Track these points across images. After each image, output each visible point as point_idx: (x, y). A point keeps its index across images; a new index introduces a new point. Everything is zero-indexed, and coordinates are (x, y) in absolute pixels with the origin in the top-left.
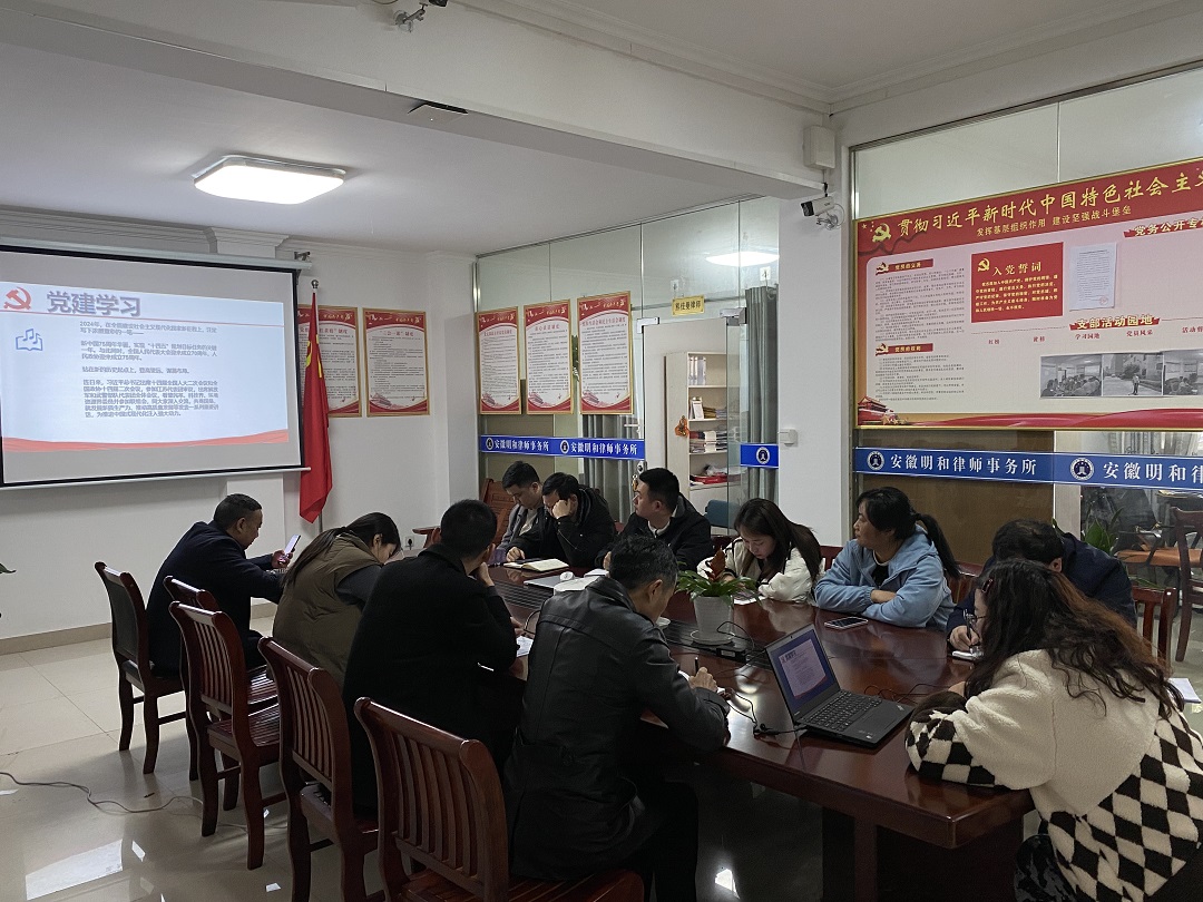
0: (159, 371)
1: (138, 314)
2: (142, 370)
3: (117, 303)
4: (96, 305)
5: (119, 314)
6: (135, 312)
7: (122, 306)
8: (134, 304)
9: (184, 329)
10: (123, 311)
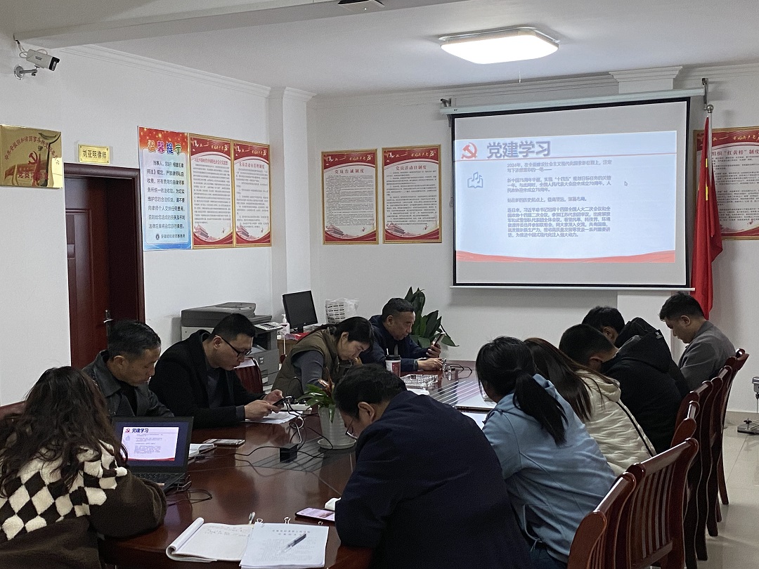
0: (562, 200)
1: (548, 154)
2: (550, 200)
3: (533, 146)
4: (519, 150)
5: (534, 155)
6: (546, 153)
7: (537, 148)
8: (545, 146)
9: (584, 163)
10: (538, 153)
